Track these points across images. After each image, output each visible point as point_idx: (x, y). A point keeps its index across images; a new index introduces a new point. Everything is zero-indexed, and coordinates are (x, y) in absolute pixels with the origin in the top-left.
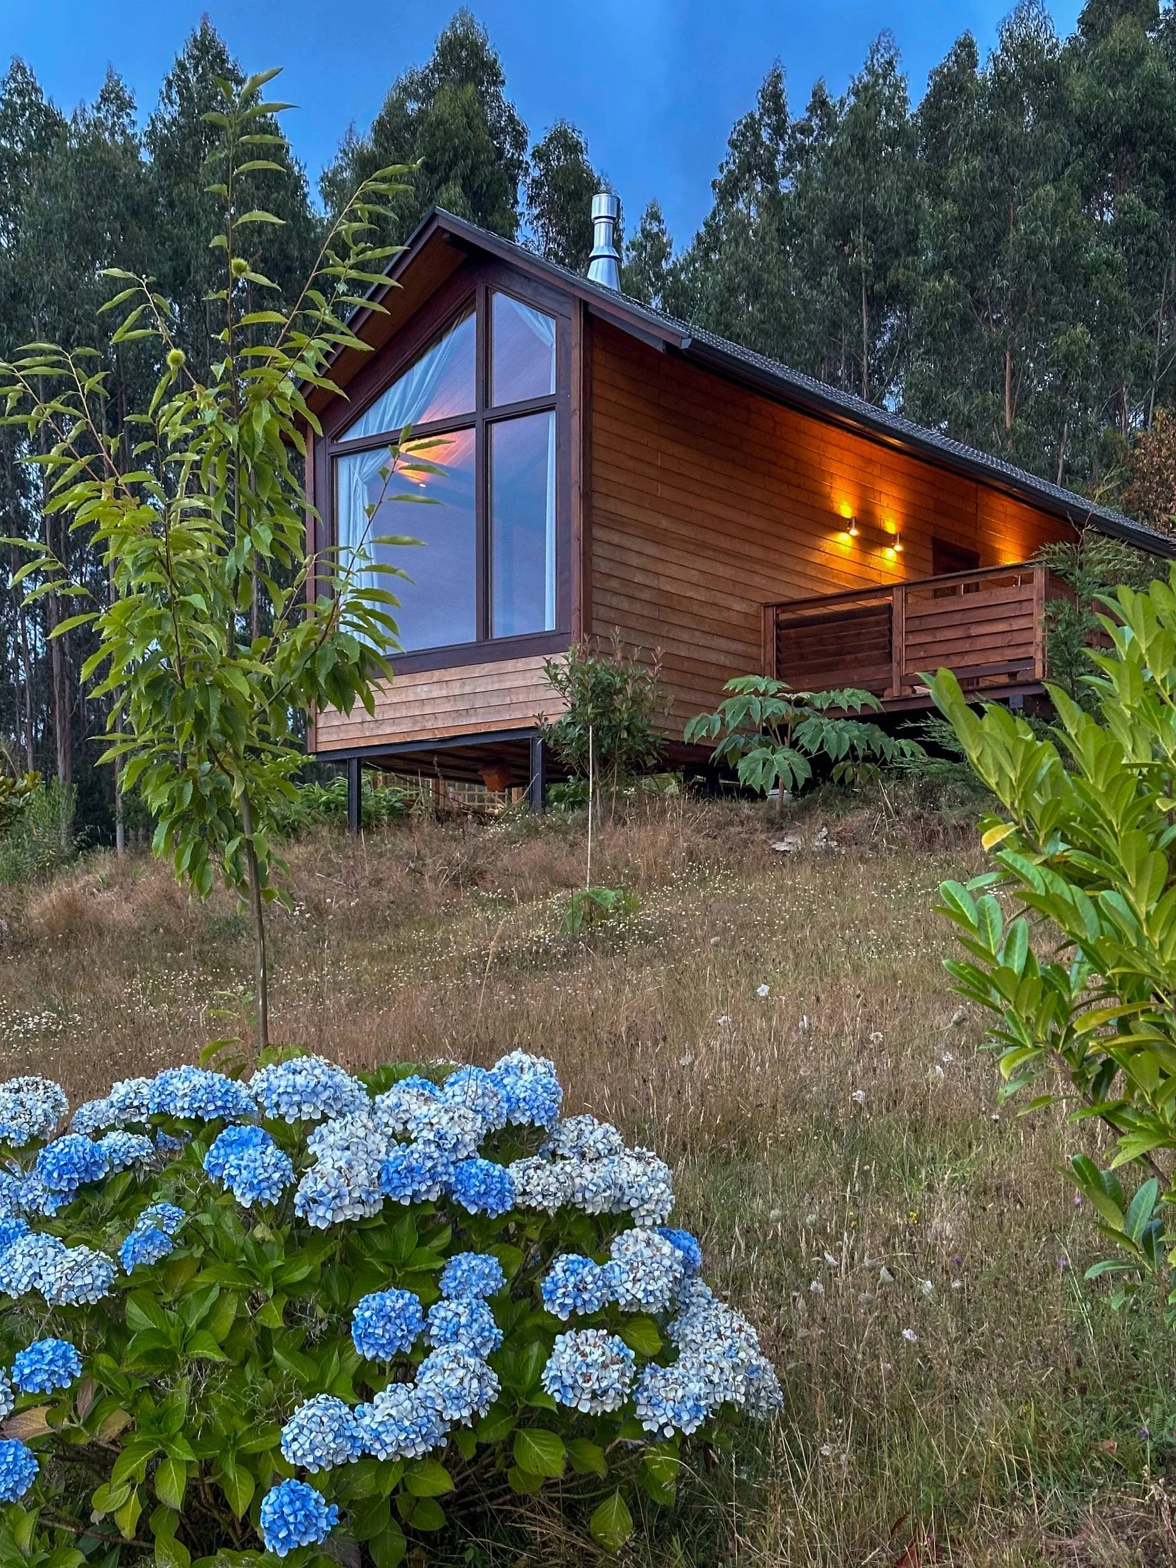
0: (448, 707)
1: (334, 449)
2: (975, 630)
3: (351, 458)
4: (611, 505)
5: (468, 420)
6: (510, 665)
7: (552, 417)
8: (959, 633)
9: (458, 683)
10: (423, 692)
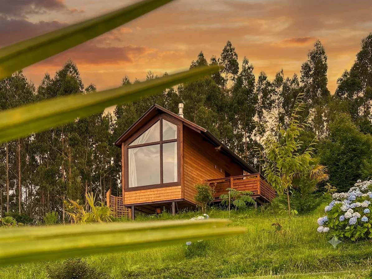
0: (154, 196)
1: (128, 147)
2: (247, 186)
3: (131, 149)
4: (187, 160)
5: (159, 143)
6: (168, 188)
7: (176, 143)
8: (243, 186)
9: (157, 192)
10: (149, 193)
